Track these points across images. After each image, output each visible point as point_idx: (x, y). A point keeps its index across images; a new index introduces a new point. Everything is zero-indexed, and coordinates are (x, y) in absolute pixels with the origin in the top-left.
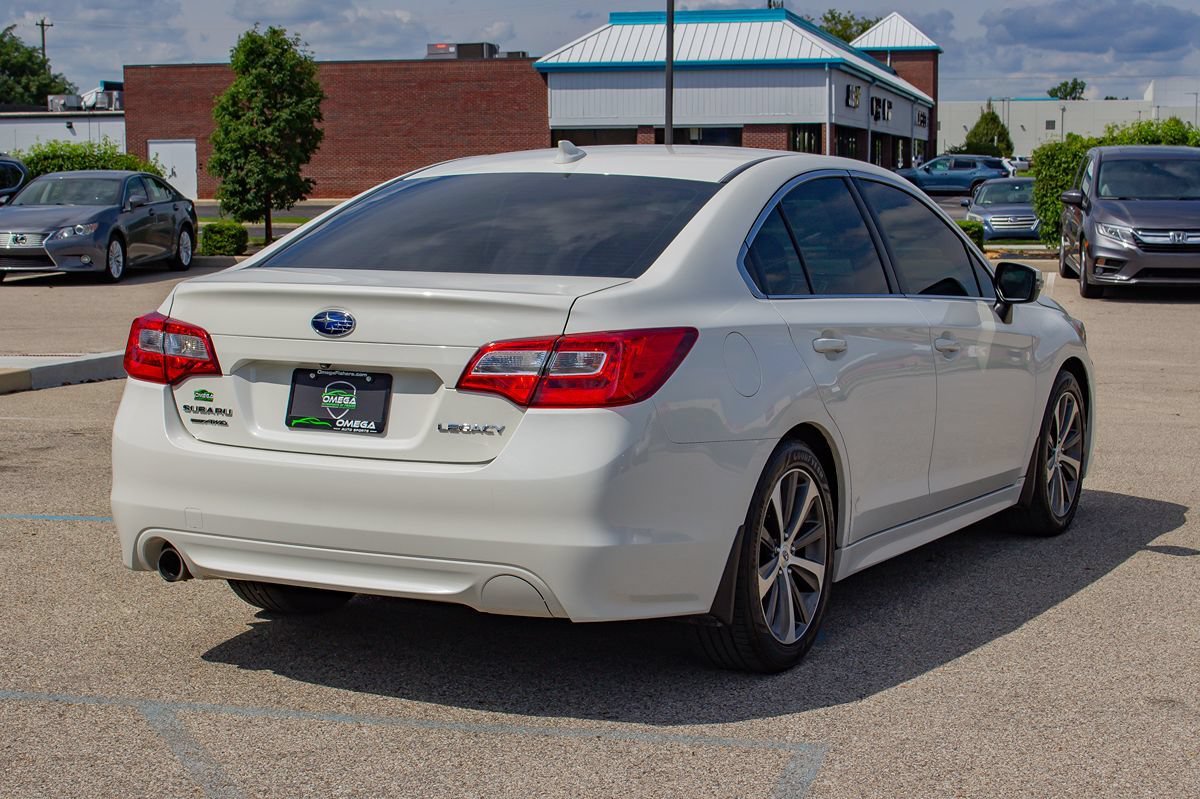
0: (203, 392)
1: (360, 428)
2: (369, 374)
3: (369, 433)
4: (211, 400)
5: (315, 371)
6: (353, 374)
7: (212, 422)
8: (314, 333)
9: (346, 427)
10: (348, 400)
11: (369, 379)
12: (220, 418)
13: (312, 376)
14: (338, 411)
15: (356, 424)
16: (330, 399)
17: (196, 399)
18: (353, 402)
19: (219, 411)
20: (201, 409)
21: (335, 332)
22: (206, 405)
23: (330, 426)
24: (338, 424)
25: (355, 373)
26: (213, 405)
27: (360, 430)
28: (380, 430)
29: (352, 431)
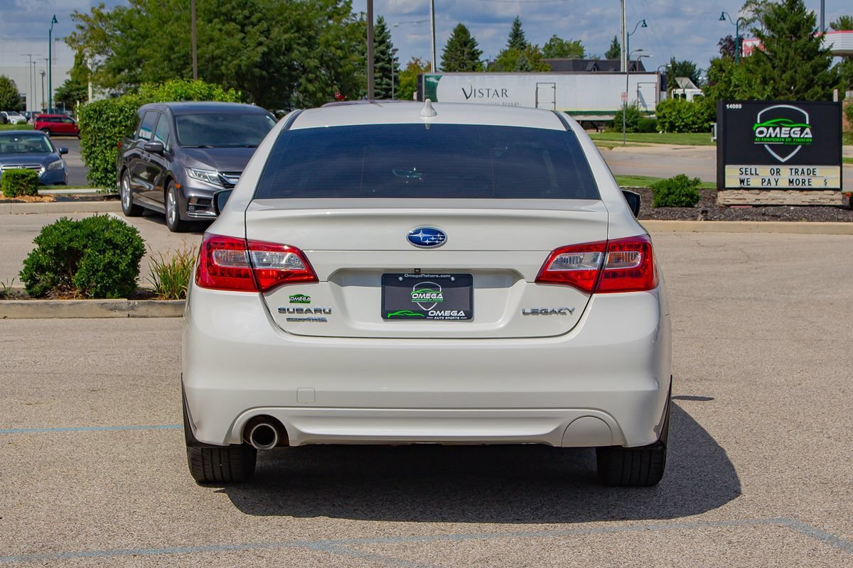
0: (299, 296)
1: (451, 316)
2: (452, 275)
3: (461, 319)
4: (309, 302)
5: (402, 275)
6: (437, 276)
7: (309, 319)
8: (409, 246)
9: (438, 316)
10: (436, 296)
11: (453, 279)
12: (318, 315)
13: (401, 279)
14: (428, 304)
15: (447, 313)
16: (417, 295)
17: (291, 302)
18: (441, 297)
19: (316, 311)
20: (300, 311)
21: (430, 244)
22: (304, 306)
23: (424, 316)
24: (430, 314)
25: (440, 275)
26: (311, 306)
27: (451, 318)
28: (469, 316)
29: (444, 319)
